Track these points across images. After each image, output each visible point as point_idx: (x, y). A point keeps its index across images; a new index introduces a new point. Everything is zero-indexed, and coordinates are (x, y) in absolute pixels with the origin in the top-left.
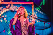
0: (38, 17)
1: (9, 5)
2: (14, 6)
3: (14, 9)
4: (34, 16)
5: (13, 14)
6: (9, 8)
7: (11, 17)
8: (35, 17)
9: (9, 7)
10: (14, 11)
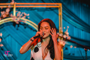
0: (72, 37)
1: (8, 10)
2: (19, 12)
3: (18, 19)
4: (64, 34)
5: (17, 29)
6: (8, 16)
7: (12, 37)
8: (65, 37)
9: (8, 14)
10: (20, 23)
